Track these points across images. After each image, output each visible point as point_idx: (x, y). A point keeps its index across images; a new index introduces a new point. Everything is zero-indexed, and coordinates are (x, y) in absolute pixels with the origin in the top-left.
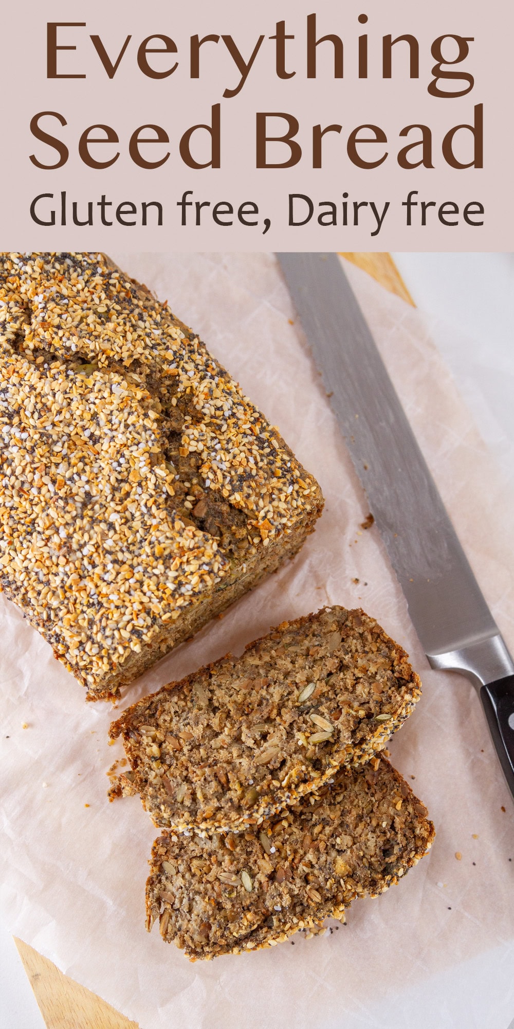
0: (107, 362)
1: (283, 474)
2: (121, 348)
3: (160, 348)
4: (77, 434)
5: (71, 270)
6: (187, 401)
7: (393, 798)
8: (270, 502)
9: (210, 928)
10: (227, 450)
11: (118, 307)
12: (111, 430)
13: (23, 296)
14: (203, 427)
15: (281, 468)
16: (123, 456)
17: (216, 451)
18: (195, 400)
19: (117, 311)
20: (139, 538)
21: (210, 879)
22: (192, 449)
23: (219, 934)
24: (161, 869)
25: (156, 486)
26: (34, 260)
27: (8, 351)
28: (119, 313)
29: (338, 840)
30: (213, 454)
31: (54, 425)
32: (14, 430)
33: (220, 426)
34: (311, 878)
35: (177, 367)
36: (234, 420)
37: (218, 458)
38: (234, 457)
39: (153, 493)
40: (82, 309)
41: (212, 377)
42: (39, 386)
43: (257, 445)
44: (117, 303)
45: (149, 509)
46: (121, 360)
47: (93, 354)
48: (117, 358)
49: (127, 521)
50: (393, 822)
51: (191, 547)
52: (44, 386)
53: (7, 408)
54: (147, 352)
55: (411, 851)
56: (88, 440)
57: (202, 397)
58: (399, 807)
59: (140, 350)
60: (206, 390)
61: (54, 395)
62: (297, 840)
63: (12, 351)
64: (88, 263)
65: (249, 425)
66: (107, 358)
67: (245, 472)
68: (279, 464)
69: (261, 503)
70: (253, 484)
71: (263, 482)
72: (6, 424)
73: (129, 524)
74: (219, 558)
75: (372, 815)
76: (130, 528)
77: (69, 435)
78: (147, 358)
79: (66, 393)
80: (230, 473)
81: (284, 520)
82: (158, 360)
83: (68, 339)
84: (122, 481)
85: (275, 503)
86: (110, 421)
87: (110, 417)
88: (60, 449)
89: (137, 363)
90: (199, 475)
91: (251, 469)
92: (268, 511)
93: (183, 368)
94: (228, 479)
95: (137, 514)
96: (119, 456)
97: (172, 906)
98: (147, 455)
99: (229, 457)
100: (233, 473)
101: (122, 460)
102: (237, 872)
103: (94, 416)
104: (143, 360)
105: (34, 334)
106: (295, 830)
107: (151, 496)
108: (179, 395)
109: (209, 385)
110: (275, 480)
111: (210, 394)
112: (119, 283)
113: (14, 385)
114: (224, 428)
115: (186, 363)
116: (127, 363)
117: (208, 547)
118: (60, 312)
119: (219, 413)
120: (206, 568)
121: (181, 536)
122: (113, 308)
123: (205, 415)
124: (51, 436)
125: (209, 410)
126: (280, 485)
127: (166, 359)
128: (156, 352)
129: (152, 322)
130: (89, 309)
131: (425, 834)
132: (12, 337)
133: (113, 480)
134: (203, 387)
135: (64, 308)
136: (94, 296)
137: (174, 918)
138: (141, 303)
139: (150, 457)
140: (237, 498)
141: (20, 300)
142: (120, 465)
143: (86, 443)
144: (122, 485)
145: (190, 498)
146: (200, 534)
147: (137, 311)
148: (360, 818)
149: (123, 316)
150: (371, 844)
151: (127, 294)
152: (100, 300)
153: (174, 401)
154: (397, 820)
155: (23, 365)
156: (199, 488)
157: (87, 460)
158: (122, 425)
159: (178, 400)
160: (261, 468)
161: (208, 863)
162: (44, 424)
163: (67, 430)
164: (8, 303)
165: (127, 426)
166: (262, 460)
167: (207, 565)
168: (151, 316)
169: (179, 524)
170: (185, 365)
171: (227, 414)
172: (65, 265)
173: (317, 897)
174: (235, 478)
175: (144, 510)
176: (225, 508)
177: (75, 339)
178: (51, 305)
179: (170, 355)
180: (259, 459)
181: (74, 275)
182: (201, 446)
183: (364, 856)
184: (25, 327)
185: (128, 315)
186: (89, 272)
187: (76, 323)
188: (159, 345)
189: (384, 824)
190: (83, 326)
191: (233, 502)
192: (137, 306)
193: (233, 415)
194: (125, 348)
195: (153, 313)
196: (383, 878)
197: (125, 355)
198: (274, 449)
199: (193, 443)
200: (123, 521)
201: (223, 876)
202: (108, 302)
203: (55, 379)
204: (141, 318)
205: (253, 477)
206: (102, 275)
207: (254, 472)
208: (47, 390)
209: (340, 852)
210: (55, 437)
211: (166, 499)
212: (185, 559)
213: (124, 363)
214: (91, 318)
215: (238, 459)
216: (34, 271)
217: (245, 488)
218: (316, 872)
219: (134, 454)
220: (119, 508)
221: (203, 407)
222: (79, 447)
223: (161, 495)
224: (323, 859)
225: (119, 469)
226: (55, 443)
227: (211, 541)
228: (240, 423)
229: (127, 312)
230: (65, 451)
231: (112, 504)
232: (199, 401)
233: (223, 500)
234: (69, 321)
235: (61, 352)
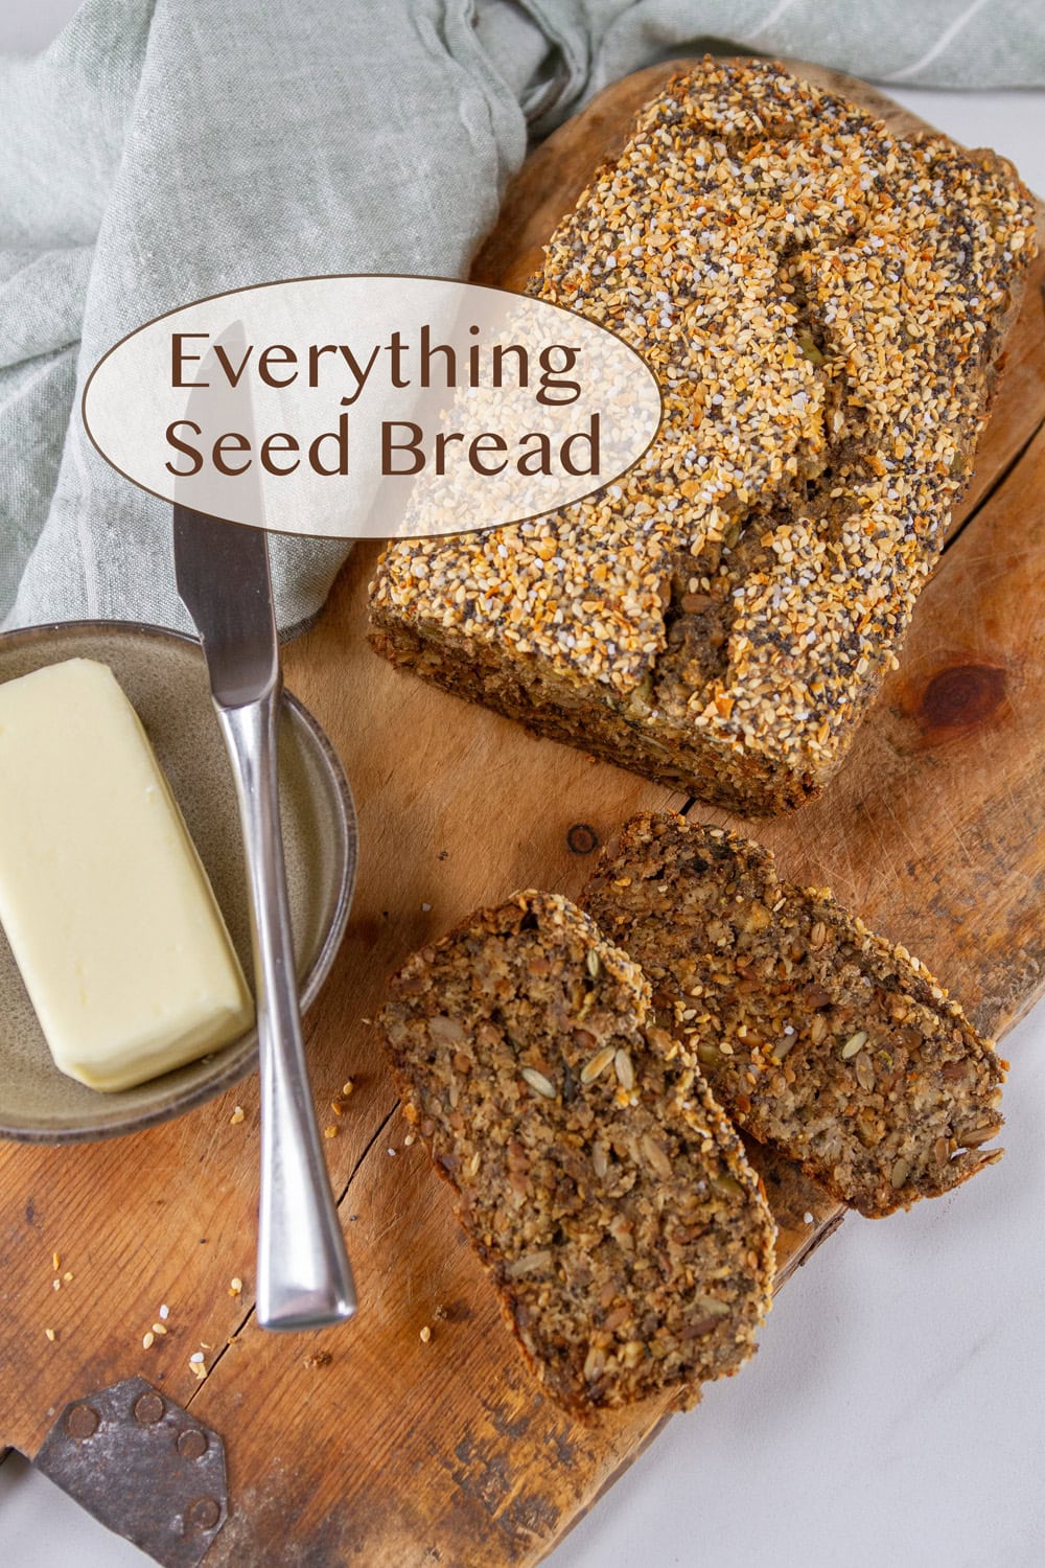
0: (836, 374)
1: (821, 696)
2: (868, 379)
3: (906, 433)
4: (709, 386)
5: (952, 266)
6: (846, 507)
7: (617, 895)
8: (764, 696)
9: (948, 1064)
10: (806, 597)
11: (932, 350)
12: (739, 425)
13: (870, 223)
14: (821, 547)
15: (828, 689)
16: (710, 459)
17: (796, 581)
18: (855, 517)
19: (926, 352)
20: (603, 539)
21: (880, 1099)
22: (777, 547)
23: (949, 1047)
24: (907, 1184)
25: (692, 525)
26: (935, 212)
27: (776, 244)
28: (924, 356)
29: (722, 943)
30: (788, 580)
31: (703, 350)
32: (668, 308)
33: (838, 571)
34: (797, 952)
35: (890, 472)
36: (859, 585)
37: (786, 590)
38: (800, 612)
39: (680, 525)
40: (898, 305)
41: (909, 530)
42: (748, 303)
43: (842, 638)
44: (937, 347)
45: (653, 530)
46: (852, 390)
47: (835, 348)
48: (851, 381)
49: (620, 512)
50: (651, 878)
51: (630, 614)
52: (750, 310)
53: (693, 282)
54: (887, 418)
55: (679, 834)
56: (709, 405)
57: (865, 524)
58: (625, 882)
59: (883, 408)
60: (880, 527)
61: (746, 328)
62: (755, 1003)
63: (779, 248)
64: (974, 283)
65: (864, 611)
66: (843, 370)
67: (788, 637)
68: (835, 684)
69: (755, 683)
70: (776, 659)
71: (791, 671)
72: (671, 293)
73: (615, 516)
74: (636, 661)
75: (658, 914)
76: (612, 520)
77: (700, 377)
78: (877, 423)
79: (757, 341)
80: (773, 616)
81: (749, 730)
82: (886, 440)
83: (838, 306)
84: (674, 477)
85: (766, 704)
86: (749, 417)
87: (754, 413)
88: (673, 376)
89: (862, 413)
90: (745, 576)
91: (797, 644)
92: (749, 700)
93: (896, 480)
94: (763, 618)
95: (636, 520)
96: (707, 453)
97: (950, 1138)
98: (728, 488)
99: (797, 604)
100: (776, 621)
101: (702, 461)
102: (850, 1064)
103: (745, 394)
104: (871, 419)
105: (817, 261)
106: (742, 1014)
107: (674, 525)
108: (849, 493)
109: (892, 528)
110: (804, 688)
111: (877, 536)
112: (973, 336)
113: (731, 274)
114: (838, 578)
115: (906, 481)
116: (854, 400)
117: (643, 638)
118: (873, 278)
119: (856, 560)
120: (611, 650)
121: (638, 592)
122: (926, 346)
123: (841, 540)
124: (686, 355)
125: (852, 543)
126: (800, 700)
127: (893, 451)
128: (895, 432)
129: (941, 409)
130: (903, 314)
131: (645, 825)
132: (800, 238)
133: (666, 465)
134: (880, 519)
135: (883, 281)
136: (928, 312)
137: (965, 1126)
138: (960, 380)
139: (727, 494)
140: (740, 645)
141: (861, 221)
142: (695, 462)
143: (703, 405)
144: (669, 481)
145: (705, 583)
146: (657, 616)
147: (944, 380)
148: (671, 928)
149: (922, 363)
150: (701, 894)
151: (962, 355)
152: (927, 323)
153: (836, 492)
154: (647, 874)
155: (765, 270)
156: (727, 587)
157: (678, 419)
158: (753, 434)
159: (841, 497)
160: (808, 659)
161: (859, 1117)
162: (695, 338)
163: (706, 371)
164: (845, 209)
165: (755, 441)
166: (822, 655)
167: (617, 648)
168: (949, 402)
169: (652, 581)
170: (901, 480)
171: (861, 572)
172: (953, 255)
173: (820, 932)
174: (772, 629)
175: (647, 527)
176: (717, 634)
177: (843, 314)
178: (878, 262)
179: (903, 451)
180: (821, 648)
181: (945, 273)
182: (788, 557)
183: (725, 895)
184: (823, 245)
185: (930, 370)
186: (962, 289)
187: (869, 305)
188: (910, 431)
189: (663, 889)
190: (870, 317)
191: (732, 642)
192: (952, 377)
193: (868, 582)
194: (871, 385)
195: (956, 404)
196: (740, 853)
197: (863, 390)
198: (853, 668)
199: (787, 543)
200: (616, 506)
201: (867, 1084)
202: (931, 333)
203: (769, 317)
204: (937, 391)
205: (788, 653)
206: (969, 309)
207: (795, 651)
208: (746, 317)
209: (736, 931)
210: (686, 362)
211: (682, 548)
212: (605, 614)
213: (850, 397)
214: (891, 323)
215: (801, 618)
216: (916, 218)
217: (763, 649)
218: (785, 951)
219: (720, 472)
220: (633, 492)
221: (850, 533)
222: (691, 400)
223: (681, 536)
224: (760, 951)
225: (688, 463)
226: (679, 366)
227: (653, 637)
228: (861, 597)
229: (934, 367)
230: (673, 384)
231: (634, 482)
232: (854, 524)
233: (728, 629)
234: (865, 295)
235: (813, 307)
